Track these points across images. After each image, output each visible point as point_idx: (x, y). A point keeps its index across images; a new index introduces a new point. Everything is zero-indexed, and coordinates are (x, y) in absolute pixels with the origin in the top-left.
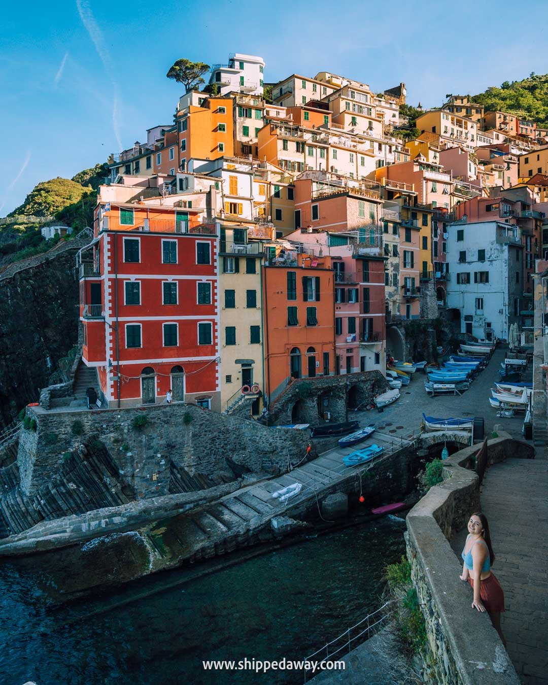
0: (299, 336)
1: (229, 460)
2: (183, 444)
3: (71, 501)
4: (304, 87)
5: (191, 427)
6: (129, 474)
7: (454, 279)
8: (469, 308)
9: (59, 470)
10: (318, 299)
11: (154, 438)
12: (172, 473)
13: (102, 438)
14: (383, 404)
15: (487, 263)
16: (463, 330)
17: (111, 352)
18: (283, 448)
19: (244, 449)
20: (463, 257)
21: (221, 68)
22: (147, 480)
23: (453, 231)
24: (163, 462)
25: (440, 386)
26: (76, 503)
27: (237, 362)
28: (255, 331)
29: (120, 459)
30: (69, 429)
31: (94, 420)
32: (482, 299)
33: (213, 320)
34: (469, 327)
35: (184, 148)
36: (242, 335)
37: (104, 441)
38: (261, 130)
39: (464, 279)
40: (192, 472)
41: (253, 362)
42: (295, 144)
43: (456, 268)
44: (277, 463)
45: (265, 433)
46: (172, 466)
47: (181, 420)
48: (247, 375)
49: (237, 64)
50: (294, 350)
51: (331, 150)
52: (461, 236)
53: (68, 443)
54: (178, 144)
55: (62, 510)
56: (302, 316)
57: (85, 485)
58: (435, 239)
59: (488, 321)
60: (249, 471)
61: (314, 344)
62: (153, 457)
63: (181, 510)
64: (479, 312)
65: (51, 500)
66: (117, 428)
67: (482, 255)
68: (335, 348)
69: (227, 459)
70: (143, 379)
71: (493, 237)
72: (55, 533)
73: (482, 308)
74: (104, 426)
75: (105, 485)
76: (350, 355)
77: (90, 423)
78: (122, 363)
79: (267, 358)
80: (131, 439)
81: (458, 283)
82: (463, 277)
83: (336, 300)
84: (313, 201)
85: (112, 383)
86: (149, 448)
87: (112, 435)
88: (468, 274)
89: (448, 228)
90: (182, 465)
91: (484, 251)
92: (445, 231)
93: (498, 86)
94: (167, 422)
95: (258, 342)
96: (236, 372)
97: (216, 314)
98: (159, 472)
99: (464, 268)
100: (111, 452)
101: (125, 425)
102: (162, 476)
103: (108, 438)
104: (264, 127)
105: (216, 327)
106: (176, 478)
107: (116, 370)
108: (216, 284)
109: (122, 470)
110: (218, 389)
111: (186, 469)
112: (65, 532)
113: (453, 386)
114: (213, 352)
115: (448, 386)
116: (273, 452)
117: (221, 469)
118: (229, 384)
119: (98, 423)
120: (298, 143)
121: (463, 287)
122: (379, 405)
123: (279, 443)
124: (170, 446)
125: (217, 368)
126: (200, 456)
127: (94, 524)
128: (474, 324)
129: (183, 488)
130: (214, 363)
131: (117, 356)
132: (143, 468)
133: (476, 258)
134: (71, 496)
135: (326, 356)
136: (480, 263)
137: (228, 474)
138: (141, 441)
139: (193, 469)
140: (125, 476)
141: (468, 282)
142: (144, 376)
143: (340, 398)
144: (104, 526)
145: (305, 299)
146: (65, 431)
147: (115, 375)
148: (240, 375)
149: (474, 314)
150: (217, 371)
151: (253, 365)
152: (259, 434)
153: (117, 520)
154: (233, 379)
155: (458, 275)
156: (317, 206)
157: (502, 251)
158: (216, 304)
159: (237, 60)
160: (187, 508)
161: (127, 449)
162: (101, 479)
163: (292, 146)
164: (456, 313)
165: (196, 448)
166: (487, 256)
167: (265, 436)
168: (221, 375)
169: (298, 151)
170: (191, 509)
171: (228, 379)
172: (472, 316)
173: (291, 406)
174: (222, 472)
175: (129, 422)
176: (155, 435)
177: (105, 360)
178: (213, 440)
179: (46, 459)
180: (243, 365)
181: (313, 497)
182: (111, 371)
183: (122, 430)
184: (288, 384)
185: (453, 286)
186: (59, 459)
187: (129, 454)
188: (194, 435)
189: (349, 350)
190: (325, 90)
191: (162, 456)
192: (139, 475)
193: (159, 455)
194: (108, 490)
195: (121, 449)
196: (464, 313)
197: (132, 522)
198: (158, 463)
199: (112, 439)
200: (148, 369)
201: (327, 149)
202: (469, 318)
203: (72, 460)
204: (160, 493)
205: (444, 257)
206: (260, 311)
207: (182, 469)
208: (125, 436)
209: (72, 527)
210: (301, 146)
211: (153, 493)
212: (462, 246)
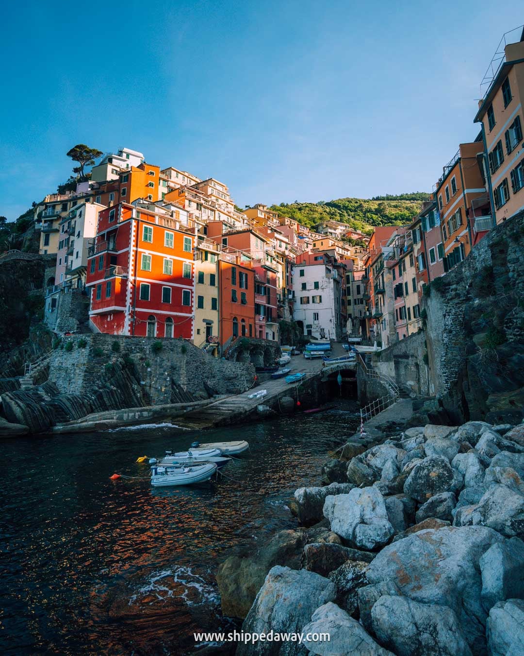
0: (237, 310)
1: (205, 384)
2: (180, 367)
3: (112, 399)
4: (177, 177)
5: (185, 356)
6: (148, 385)
7: (298, 301)
8: (309, 320)
9: (100, 377)
10: (246, 288)
11: (164, 360)
12: (173, 388)
13: (132, 356)
14: (284, 362)
15: (320, 290)
16: (306, 333)
17: (131, 301)
18: (242, 375)
19: (214, 377)
20: (304, 286)
21: (113, 156)
22: (158, 391)
23: (296, 271)
24: (168, 379)
25: (315, 353)
26: (115, 402)
27: (204, 320)
28: (214, 301)
29: (143, 373)
30: (110, 347)
31: (127, 342)
32: (318, 314)
33: (191, 290)
34: (310, 332)
35: (124, 193)
36: (207, 303)
37: (133, 358)
38: (165, 194)
39: (305, 301)
40: (185, 388)
41: (212, 322)
42: (196, 204)
43: (299, 294)
44: (238, 386)
45: (230, 365)
46: (173, 382)
47: (180, 350)
48: (209, 330)
49: (124, 155)
50: (235, 318)
51: (217, 212)
52: (302, 273)
53: (109, 357)
54: (119, 191)
55: (106, 405)
56: (239, 296)
57: (121, 389)
58: (288, 274)
59: (322, 328)
60: (217, 393)
61: (245, 317)
62: (163, 374)
63: (185, 411)
64: (316, 322)
65: (100, 397)
66: (142, 350)
67: (317, 286)
68: (255, 323)
69: (204, 383)
70: (149, 323)
71: (324, 274)
72: (107, 419)
73: (318, 319)
74: (133, 348)
75: (133, 390)
76: (261, 329)
77: (124, 345)
78: (137, 309)
79: (221, 321)
80: (151, 358)
81: (301, 303)
82: (305, 300)
83: (255, 292)
84: (223, 236)
85: (130, 323)
86: (161, 367)
87: (138, 354)
88: (308, 298)
89: (294, 268)
90: (180, 383)
91: (318, 282)
92: (292, 270)
93: (278, 205)
94: (172, 350)
95: (216, 309)
96: (203, 327)
97: (193, 286)
98: (166, 386)
99: (305, 294)
100: (138, 367)
101: (148, 348)
102: (167, 389)
103: (136, 357)
104: (168, 193)
105: (193, 295)
106: (175, 393)
107: (133, 314)
108: (194, 266)
109: (144, 381)
110: (192, 338)
111: (182, 386)
112: (112, 418)
113: (323, 353)
114: (190, 311)
115: (320, 353)
116: (235, 378)
117: (201, 390)
118: (198, 336)
119: (129, 345)
120: (197, 204)
121: (305, 306)
122: (281, 363)
123: (239, 372)
124: (173, 368)
125: (192, 323)
126: (190, 378)
127: (131, 415)
128: (313, 330)
129: (180, 400)
130: (191, 319)
131: (134, 304)
132: (156, 381)
133: (313, 287)
134: (113, 395)
135: (250, 326)
136: (315, 290)
137: (204, 394)
138: (156, 361)
139: (185, 387)
140: (145, 385)
141: (308, 302)
142: (149, 321)
143: (261, 354)
144: (137, 418)
145: (241, 286)
146: (107, 348)
147: (132, 317)
148: (205, 330)
149: (312, 323)
150: (192, 325)
151: (212, 324)
152: (225, 366)
153: (145, 414)
154: (201, 332)
155: (301, 298)
156: (226, 239)
157: (330, 283)
158: (193, 279)
159: (125, 152)
160: (188, 410)
161: (148, 365)
162: (132, 386)
163: (194, 205)
164: (300, 323)
165: (187, 371)
166: (320, 286)
167: (231, 367)
168: (194, 328)
169: (197, 209)
170: (190, 411)
171: (198, 331)
172: (311, 325)
173: (236, 354)
174: (201, 392)
175: (149, 346)
176: (165, 358)
177: (125, 306)
178: (197, 368)
179: (93, 368)
180: (207, 324)
181: (276, 396)
182: (130, 314)
183: (145, 351)
184: (232, 341)
185: (298, 305)
186: (102, 368)
187: (149, 370)
188: (187, 363)
189: (261, 327)
190: (190, 181)
191: (168, 374)
192: (154, 386)
193: (166, 373)
194: (135, 394)
195: (144, 365)
196: (306, 323)
197: (156, 416)
198: (165, 379)
199: (139, 357)
200: (151, 316)
201: (215, 211)
202: (309, 326)
203: (112, 370)
204: (165, 401)
205: (291, 286)
206: (217, 289)
207: (179, 385)
208: (147, 356)
209: (117, 415)
210: (199, 206)
211: (161, 401)
212: (303, 280)
